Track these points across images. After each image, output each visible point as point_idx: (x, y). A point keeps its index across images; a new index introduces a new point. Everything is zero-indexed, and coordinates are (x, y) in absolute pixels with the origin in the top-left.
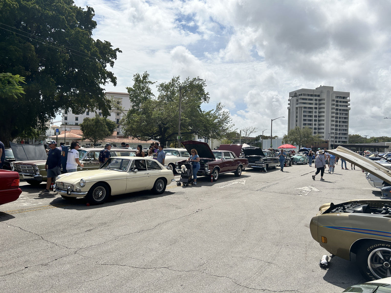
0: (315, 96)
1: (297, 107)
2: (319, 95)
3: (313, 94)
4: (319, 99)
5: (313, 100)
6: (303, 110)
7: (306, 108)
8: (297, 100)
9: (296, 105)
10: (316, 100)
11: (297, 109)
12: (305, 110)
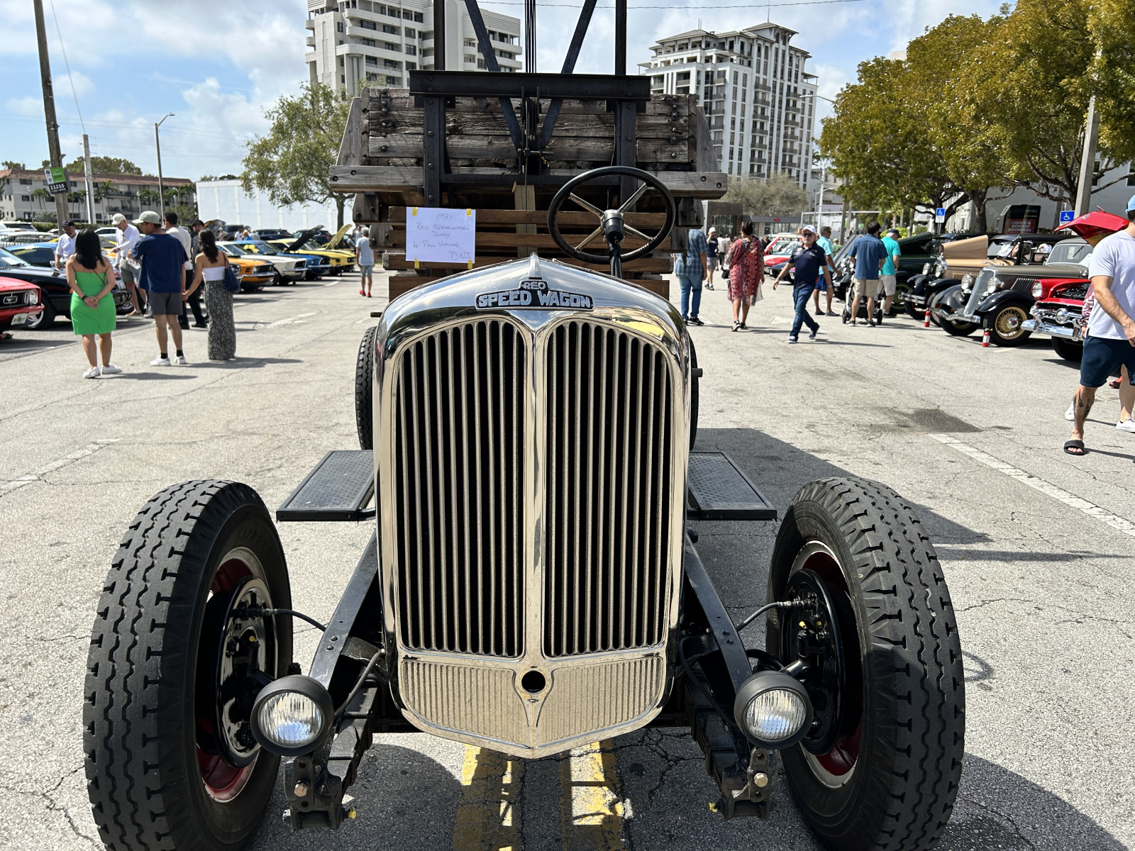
0: (407, 15)
1: (343, 56)
2: (421, 14)
3: (398, 6)
4: (420, 33)
5: (399, 34)
6: (366, 68)
7: (376, 63)
8: (340, 27)
9: (336, 45)
10: (410, 33)
11: (342, 65)
12: (373, 69)
